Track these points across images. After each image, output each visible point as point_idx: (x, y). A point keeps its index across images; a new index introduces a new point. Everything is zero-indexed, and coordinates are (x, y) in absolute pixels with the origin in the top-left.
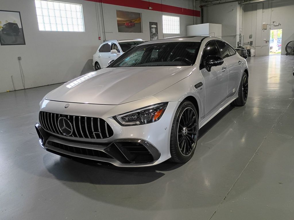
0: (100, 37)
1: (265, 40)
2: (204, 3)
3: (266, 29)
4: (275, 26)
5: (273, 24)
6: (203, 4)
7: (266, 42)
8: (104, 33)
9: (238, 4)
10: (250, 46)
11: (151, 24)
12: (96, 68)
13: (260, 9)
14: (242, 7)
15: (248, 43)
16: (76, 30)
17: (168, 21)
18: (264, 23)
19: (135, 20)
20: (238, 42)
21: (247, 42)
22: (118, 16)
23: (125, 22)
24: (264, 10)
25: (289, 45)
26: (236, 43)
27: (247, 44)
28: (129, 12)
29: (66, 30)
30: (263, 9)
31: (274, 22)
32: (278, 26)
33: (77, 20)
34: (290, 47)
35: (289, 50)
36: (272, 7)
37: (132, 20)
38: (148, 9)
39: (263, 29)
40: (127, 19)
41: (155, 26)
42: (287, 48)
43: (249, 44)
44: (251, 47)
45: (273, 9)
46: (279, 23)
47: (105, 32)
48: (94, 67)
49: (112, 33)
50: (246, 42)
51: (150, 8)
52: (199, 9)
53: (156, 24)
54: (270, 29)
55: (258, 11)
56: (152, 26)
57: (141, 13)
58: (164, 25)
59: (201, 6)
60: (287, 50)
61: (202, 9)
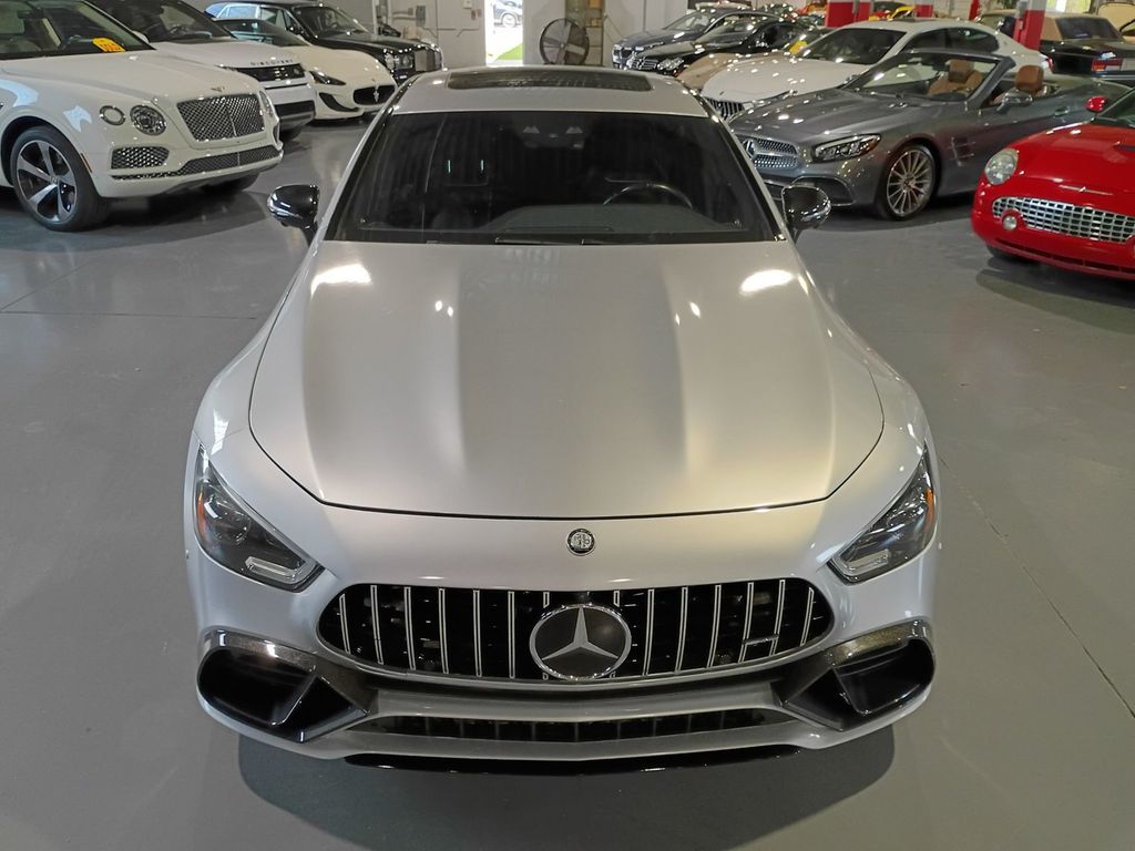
1: (470, 5)
7: (473, 14)
10: (417, 25)
15: (410, 12)
20: (378, 8)
21: (406, 9)
25: (548, 34)
26: (371, 7)
27: (406, 16)
34: (556, 43)
35: (551, 54)
42: (545, 44)
43: (414, 16)
44: (420, 29)
50: (402, 9)
60: (546, 49)
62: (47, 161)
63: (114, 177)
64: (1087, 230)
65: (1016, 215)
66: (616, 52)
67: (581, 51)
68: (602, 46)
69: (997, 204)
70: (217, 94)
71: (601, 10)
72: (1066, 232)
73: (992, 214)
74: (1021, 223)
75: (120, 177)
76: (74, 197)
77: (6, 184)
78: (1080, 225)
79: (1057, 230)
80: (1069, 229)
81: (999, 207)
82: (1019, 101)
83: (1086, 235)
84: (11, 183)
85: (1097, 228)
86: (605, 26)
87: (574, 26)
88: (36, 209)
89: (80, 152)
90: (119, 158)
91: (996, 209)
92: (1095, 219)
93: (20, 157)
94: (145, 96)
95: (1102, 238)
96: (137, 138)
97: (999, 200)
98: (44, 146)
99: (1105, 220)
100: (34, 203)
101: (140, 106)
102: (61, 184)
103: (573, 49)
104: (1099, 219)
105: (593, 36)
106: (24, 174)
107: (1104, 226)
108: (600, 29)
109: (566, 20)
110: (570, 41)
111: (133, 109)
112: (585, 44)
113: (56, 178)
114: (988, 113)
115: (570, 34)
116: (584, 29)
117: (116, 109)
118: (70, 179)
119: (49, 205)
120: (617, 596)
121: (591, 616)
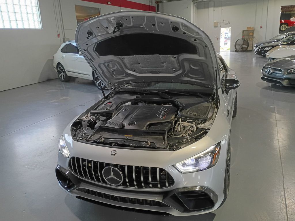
0: (59, 35)
1: (216, 37)
3: (217, 27)
4: (225, 24)
5: (223, 22)
7: (217, 39)
8: (63, 31)
9: (192, 2)
12: (59, 69)
13: (211, 7)
14: (195, 5)
16: (32, 27)
18: (215, 21)
19: (94, 15)
22: (77, 12)
23: (84, 17)
24: (215, 9)
25: (237, 43)
28: (88, 7)
29: (20, 27)
30: (214, 7)
31: (224, 21)
32: (228, 24)
33: (33, 16)
34: (239, 45)
35: (238, 48)
36: (222, 6)
37: (91, 15)
38: (107, 3)
39: (214, 27)
40: (86, 15)
42: (236, 45)
45: (223, 8)
46: (229, 22)
47: (64, 28)
48: (55, 68)
49: (72, 29)
51: (109, 3)
52: (154, 5)
54: (221, 27)
55: (210, 9)
57: (101, 8)
59: (157, 1)
60: (236, 47)
61: (157, 5)
66: (255, 47)
67: (246, 47)
68: (253, 45)
71: (253, 36)
84: (94, 79)
86: (254, 40)
87: (244, 40)
88: (97, 85)
103: (244, 46)
105: (250, 42)
108: (252, 41)
109: (242, 39)
110: (243, 44)
112: (248, 45)
115: (243, 42)
116: (247, 41)
120: (119, 166)
121: (113, 170)
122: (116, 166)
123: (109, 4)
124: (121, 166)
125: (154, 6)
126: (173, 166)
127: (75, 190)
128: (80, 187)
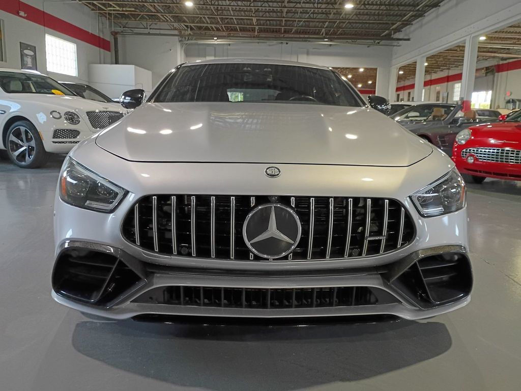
2: (121, 27)
6: (118, 29)
9: (178, 42)
11: (23, 46)
13: (210, 55)
14: (183, 48)
17: (56, 47)
30: (215, 56)
38: (17, 14)
41: (32, 53)
51: (22, 13)
52: (108, 37)
53: (33, 49)
56: (26, 52)
58: (49, 54)
59: (114, 32)
61: (115, 39)
62: (24, 136)
63: (53, 142)
64: (508, 159)
65: (473, 156)
69: (463, 152)
70: (105, 110)
72: (498, 161)
73: (461, 157)
74: (476, 159)
75: (56, 142)
76: (34, 153)
77: (2, 147)
78: (504, 157)
79: (493, 160)
80: (499, 160)
81: (465, 153)
82: (466, 121)
83: (508, 162)
84: (6, 147)
85: (512, 158)
88: (15, 159)
89: (38, 131)
90: (57, 134)
91: (463, 154)
92: (511, 154)
93: (11, 135)
94: (72, 108)
95: (516, 162)
96: (66, 125)
97: (464, 150)
98: (23, 129)
99: (516, 154)
100: (15, 155)
101: (69, 112)
102: (29, 146)
104: (513, 154)
106: (12, 142)
107: (516, 157)
111: (66, 113)
113: (27, 144)
114: (453, 127)
117: (58, 113)
118: (33, 143)
119: (22, 156)
120: (293, 200)
121: (278, 212)
122: (285, 200)
123: (21, 16)
124: (299, 199)
125: (108, 40)
126: (409, 197)
127: (128, 302)
128: (153, 285)
